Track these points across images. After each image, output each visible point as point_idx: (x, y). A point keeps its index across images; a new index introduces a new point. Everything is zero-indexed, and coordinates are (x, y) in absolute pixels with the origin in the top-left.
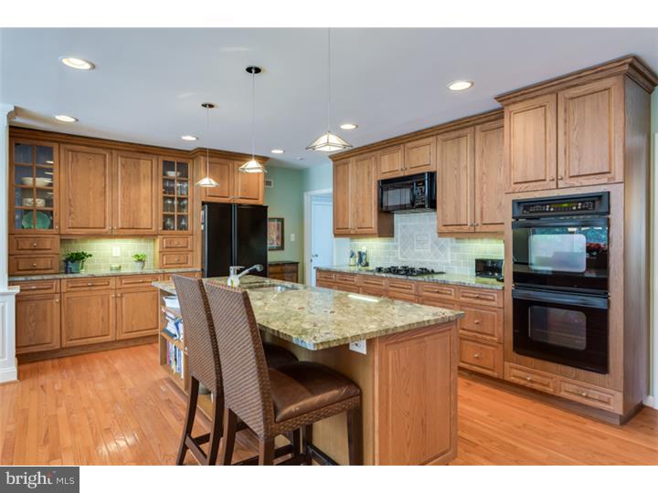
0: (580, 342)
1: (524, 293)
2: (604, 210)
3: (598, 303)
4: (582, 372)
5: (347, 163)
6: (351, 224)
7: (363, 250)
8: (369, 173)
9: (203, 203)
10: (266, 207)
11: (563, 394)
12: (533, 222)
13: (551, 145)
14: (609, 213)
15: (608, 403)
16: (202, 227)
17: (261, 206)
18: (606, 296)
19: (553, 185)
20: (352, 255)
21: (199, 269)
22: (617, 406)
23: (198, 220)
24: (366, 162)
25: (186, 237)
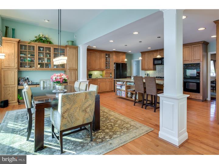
0: (195, 88)
1: (185, 81)
2: (199, 66)
3: (198, 81)
4: (196, 93)
5: (145, 54)
6: (146, 67)
7: (148, 73)
8: (151, 57)
9: (114, 63)
10: (126, 64)
11: (192, 98)
12: (187, 68)
13: (190, 54)
14: (200, 66)
15: (200, 98)
16: (114, 68)
17: (125, 63)
18: (200, 80)
19: (191, 61)
20: (146, 74)
21: (113, 77)
22: (201, 98)
23: (113, 67)
24: (150, 54)
25: (110, 70)
